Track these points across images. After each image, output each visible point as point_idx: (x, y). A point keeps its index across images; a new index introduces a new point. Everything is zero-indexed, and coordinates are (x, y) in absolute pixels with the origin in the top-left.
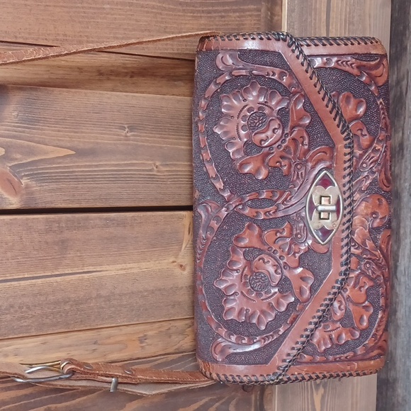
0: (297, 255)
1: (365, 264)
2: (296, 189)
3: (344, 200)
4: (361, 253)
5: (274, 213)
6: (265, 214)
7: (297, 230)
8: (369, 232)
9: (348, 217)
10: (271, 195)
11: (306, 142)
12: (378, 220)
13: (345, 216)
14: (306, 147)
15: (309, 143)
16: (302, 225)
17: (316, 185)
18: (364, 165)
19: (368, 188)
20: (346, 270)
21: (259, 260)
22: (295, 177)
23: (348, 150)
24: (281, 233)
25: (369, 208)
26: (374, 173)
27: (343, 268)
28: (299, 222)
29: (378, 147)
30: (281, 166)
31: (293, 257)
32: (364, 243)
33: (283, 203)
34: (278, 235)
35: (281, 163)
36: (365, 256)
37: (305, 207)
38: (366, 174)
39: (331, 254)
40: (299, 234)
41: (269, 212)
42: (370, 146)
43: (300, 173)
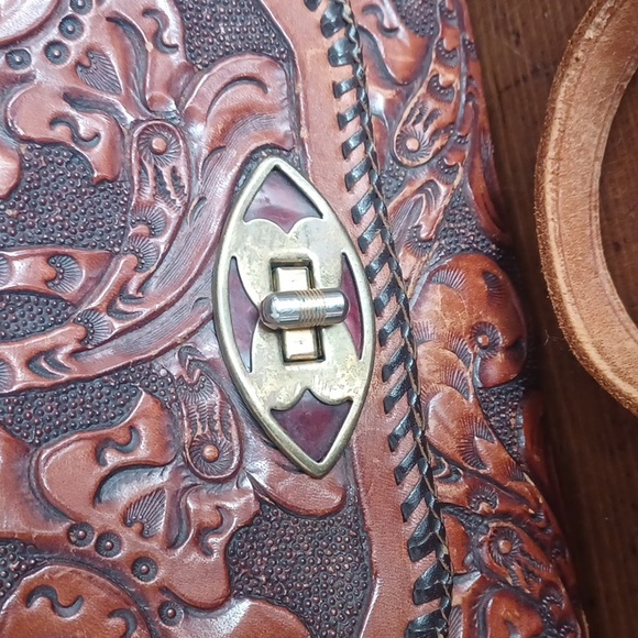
0: (215, 541)
1: (492, 541)
2: (162, 241)
3: (370, 275)
4: (469, 494)
5: (74, 354)
6: (30, 363)
7: (193, 425)
8: (480, 403)
9: (395, 342)
10: (48, 271)
11: (172, 34)
12: (500, 357)
13: (381, 338)
14: (177, 58)
15: (185, 41)
16: (216, 398)
17: (245, 217)
18: (411, 144)
19: (439, 232)
20: (438, 572)
21: (27, 599)
22: (149, 190)
23: (343, 73)
24: (122, 448)
25: (461, 308)
26: (452, 169)
27: (423, 567)
28: (195, 388)
29: (446, 77)
30: (75, 136)
31: (195, 556)
32: (469, 451)
33: (110, 307)
34: (112, 458)
35: (73, 126)
36: (483, 506)
37: (214, 317)
38: (423, 176)
39: (359, 509)
40: (203, 441)
41: (48, 353)
42: (416, 71)
43: (165, 172)
